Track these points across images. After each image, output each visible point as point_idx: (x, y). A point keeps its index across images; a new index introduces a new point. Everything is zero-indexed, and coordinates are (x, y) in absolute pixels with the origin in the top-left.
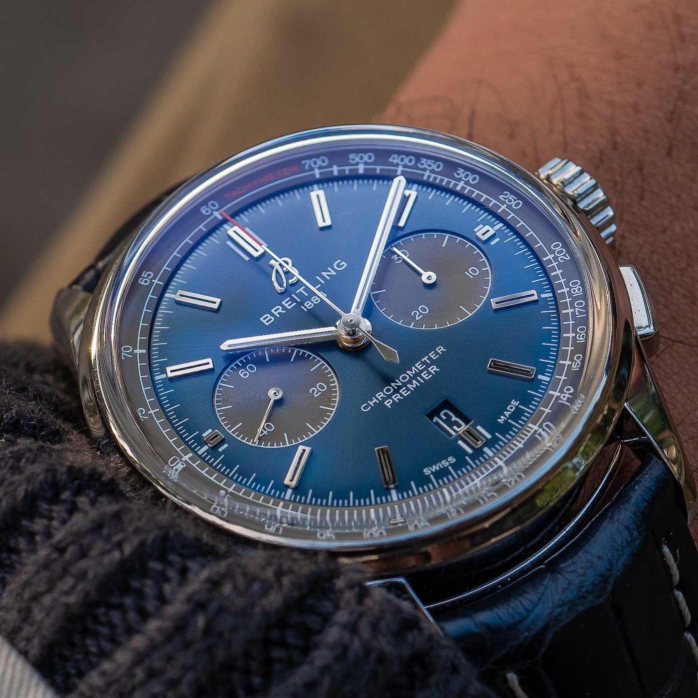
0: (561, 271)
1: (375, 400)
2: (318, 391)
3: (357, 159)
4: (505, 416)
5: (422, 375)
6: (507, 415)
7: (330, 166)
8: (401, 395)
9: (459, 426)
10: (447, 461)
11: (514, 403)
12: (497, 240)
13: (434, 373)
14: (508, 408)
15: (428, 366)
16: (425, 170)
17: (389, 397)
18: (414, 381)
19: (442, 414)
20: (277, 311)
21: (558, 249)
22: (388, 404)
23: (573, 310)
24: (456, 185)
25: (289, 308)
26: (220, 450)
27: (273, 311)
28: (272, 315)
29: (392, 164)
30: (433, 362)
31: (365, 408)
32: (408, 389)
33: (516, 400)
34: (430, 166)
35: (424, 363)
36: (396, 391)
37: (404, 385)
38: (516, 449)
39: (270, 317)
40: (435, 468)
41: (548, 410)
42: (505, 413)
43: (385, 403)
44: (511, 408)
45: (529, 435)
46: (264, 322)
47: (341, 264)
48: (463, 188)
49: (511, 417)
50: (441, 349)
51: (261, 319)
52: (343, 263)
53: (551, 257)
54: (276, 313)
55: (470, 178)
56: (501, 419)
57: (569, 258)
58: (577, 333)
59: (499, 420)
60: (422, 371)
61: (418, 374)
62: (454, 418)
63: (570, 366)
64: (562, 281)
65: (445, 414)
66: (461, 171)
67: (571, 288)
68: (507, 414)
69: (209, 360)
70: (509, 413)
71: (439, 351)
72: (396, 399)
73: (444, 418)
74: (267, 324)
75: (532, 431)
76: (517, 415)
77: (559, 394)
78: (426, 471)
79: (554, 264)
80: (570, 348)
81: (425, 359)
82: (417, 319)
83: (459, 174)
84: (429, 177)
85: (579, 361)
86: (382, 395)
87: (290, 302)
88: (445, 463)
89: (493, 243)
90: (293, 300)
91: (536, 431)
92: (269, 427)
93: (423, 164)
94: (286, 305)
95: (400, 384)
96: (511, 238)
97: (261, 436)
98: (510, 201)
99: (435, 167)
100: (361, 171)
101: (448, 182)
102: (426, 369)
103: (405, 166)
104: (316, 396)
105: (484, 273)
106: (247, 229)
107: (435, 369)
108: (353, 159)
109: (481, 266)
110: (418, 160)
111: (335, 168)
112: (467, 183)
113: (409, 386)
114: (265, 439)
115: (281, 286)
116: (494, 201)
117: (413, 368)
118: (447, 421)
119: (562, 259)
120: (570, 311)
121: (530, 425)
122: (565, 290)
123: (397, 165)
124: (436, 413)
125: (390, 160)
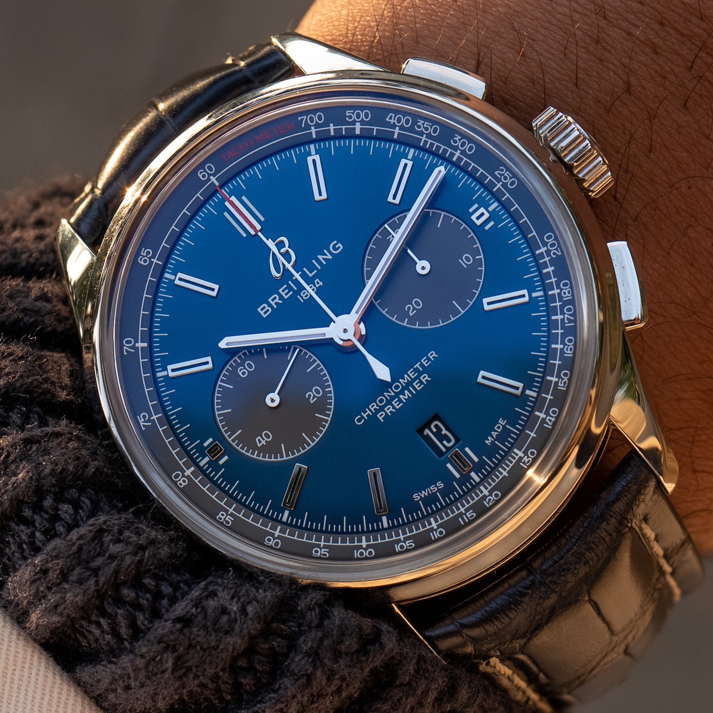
0: (553, 268)
1: (369, 412)
2: (314, 397)
3: (354, 117)
4: (492, 437)
5: (414, 384)
6: (494, 436)
7: (326, 124)
8: (394, 407)
9: (449, 441)
10: (436, 486)
11: (502, 422)
12: (492, 223)
13: (425, 383)
14: (496, 428)
15: (420, 374)
16: (421, 133)
17: (382, 409)
18: (406, 392)
19: (432, 426)
20: (274, 300)
21: (551, 241)
22: (381, 417)
23: (562, 317)
24: (452, 155)
25: (286, 297)
26: (221, 462)
27: (270, 300)
28: (270, 305)
29: (388, 125)
31: (359, 420)
32: (400, 401)
33: (504, 419)
34: (427, 129)
35: (416, 370)
36: (389, 402)
37: (397, 395)
39: (267, 308)
40: (424, 494)
41: (533, 435)
42: (493, 433)
43: (378, 416)
44: (499, 428)
45: (514, 462)
46: (262, 313)
47: (337, 246)
48: (459, 159)
49: (498, 438)
50: (432, 355)
51: (259, 310)
52: (339, 245)
53: (544, 250)
54: (273, 303)
55: (467, 147)
56: (488, 440)
57: (560, 253)
58: (565, 345)
59: (486, 441)
60: (413, 380)
61: (410, 384)
62: (444, 432)
63: (557, 383)
64: (553, 280)
65: (436, 426)
66: (458, 138)
67: (561, 290)
68: (494, 434)
69: (209, 359)
70: (496, 433)
71: (431, 357)
72: (388, 412)
73: (435, 430)
74: (265, 316)
75: (517, 457)
76: (504, 436)
77: (545, 416)
78: (416, 497)
79: (547, 259)
80: (557, 362)
81: (417, 365)
82: (411, 314)
83: (455, 142)
84: (426, 142)
85: (566, 379)
86: (375, 407)
87: (287, 290)
88: (433, 488)
89: (487, 228)
90: (290, 288)
91: (521, 458)
92: (267, 436)
93: (419, 127)
94: (283, 294)
95: (393, 394)
96: (507, 221)
97: (259, 445)
98: (505, 178)
99: (431, 130)
100: (358, 132)
101: (445, 151)
102: (418, 377)
103: (402, 128)
104: (312, 402)
105: (478, 262)
106: (244, 198)
107: (427, 378)
108: (350, 117)
109: (475, 253)
110: (415, 123)
111: (332, 127)
112: (463, 152)
113: (401, 396)
114: (263, 450)
115: (278, 272)
116: (490, 177)
117: (406, 376)
118: (438, 434)
119: (554, 254)
120: (559, 317)
121: (516, 450)
122: (556, 291)
123: (394, 126)
124: (427, 425)
125: (387, 120)
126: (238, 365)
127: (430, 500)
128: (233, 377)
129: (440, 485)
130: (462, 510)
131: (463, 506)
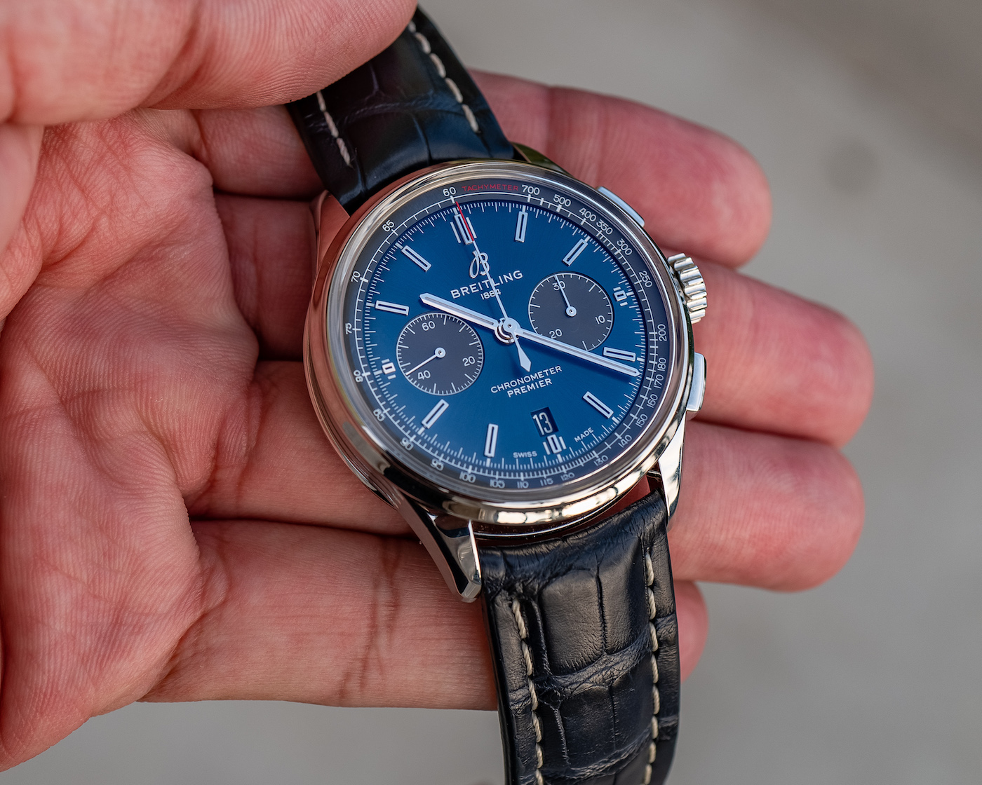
0: (657, 347)
1: (502, 387)
2: (469, 362)
3: (559, 200)
4: (580, 437)
5: (540, 382)
7: (539, 197)
8: (521, 391)
9: (548, 429)
10: (531, 453)
11: (590, 430)
12: (626, 303)
13: (547, 384)
14: (585, 433)
15: (546, 377)
16: (600, 229)
17: (512, 389)
18: (532, 385)
19: (540, 415)
20: (465, 290)
21: (662, 330)
22: (510, 393)
23: (653, 380)
24: (615, 250)
25: (473, 292)
26: (390, 378)
27: (462, 289)
28: (460, 292)
29: (580, 215)
30: (550, 376)
31: (494, 390)
32: (526, 389)
33: (592, 429)
34: (604, 228)
35: (544, 374)
36: (518, 387)
37: (526, 384)
38: (578, 465)
39: (458, 293)
40: (522, 455)
41: (609, 446)
43: (508, 392)
44: (587, 433)
45: (591, 458)
46: (453, 295)
47: (519, 274)
48: (619, 255)
49: (584, 440)
50: (558, 368)
51: (452, 292)
52: (521, 274)
53: (655, 333)
54: (463, 292)
55: (626, 249)
56: (577, 438)
57: (666, 340)
58: (649, 398)
59: (575, 439)
60: (540, 379)
61: (537, 380)
62: (547, 422)
63: (636, 420)
64: (655, 355)
65: (543, 416)
66: (622, 241)
67: (659, 363)
68: (582, 436)
69: (407, 308)
70: (584, 436)
71: (557, 370)
72: (516, 392)
73: (541, 418)
74: (454, 297)
75: (593, 457)
76: (588, 440)
77: (621, 438)
78: (515, 455)
79: (655, 340)
80: (641, 407)
81: (546, 371)
82: (552, 338)
83: (620, 243)
84: (600, 235)
85: (643, 420)
86: (508, 385)
87: (475, 288)
88: (529, 454)
89: (622, 305)
90: (477, 287)
91: (596, 458)
92: (427, 374)
93: (599, 224)
94: (472, 289)
95: (523, 382)
96: (635, 306)
97: (419, 378)
98: (645, 279)
99: (606, 230)
100: (558, 210)
101: (611, 246)
102: (543, 379)
103: (588, 220)
104: (465, 365)
105: (607, 324)
106: (467, 219)
107: (549, 382)
108: (557, 199)
109: (608, 317)
110: (598, 220)
111: (542, 200)
112: (623, 252)
113: (528, 386)
114: (421, 382)
115: (474, 273)
116: (635, 274)
117: (536, 374)
118: (542, 422)
119: (661, 338)
120: (651, 379)
121: (594, 452)
122: (654, 363)
123: (583, 217)
124: (537, 413)
125: (580, 211)
126: (424, 321)
127: (525, 461)
128: (417, 327)
129: (535, 454)
130: (545, 476)
131: (546, 473)
